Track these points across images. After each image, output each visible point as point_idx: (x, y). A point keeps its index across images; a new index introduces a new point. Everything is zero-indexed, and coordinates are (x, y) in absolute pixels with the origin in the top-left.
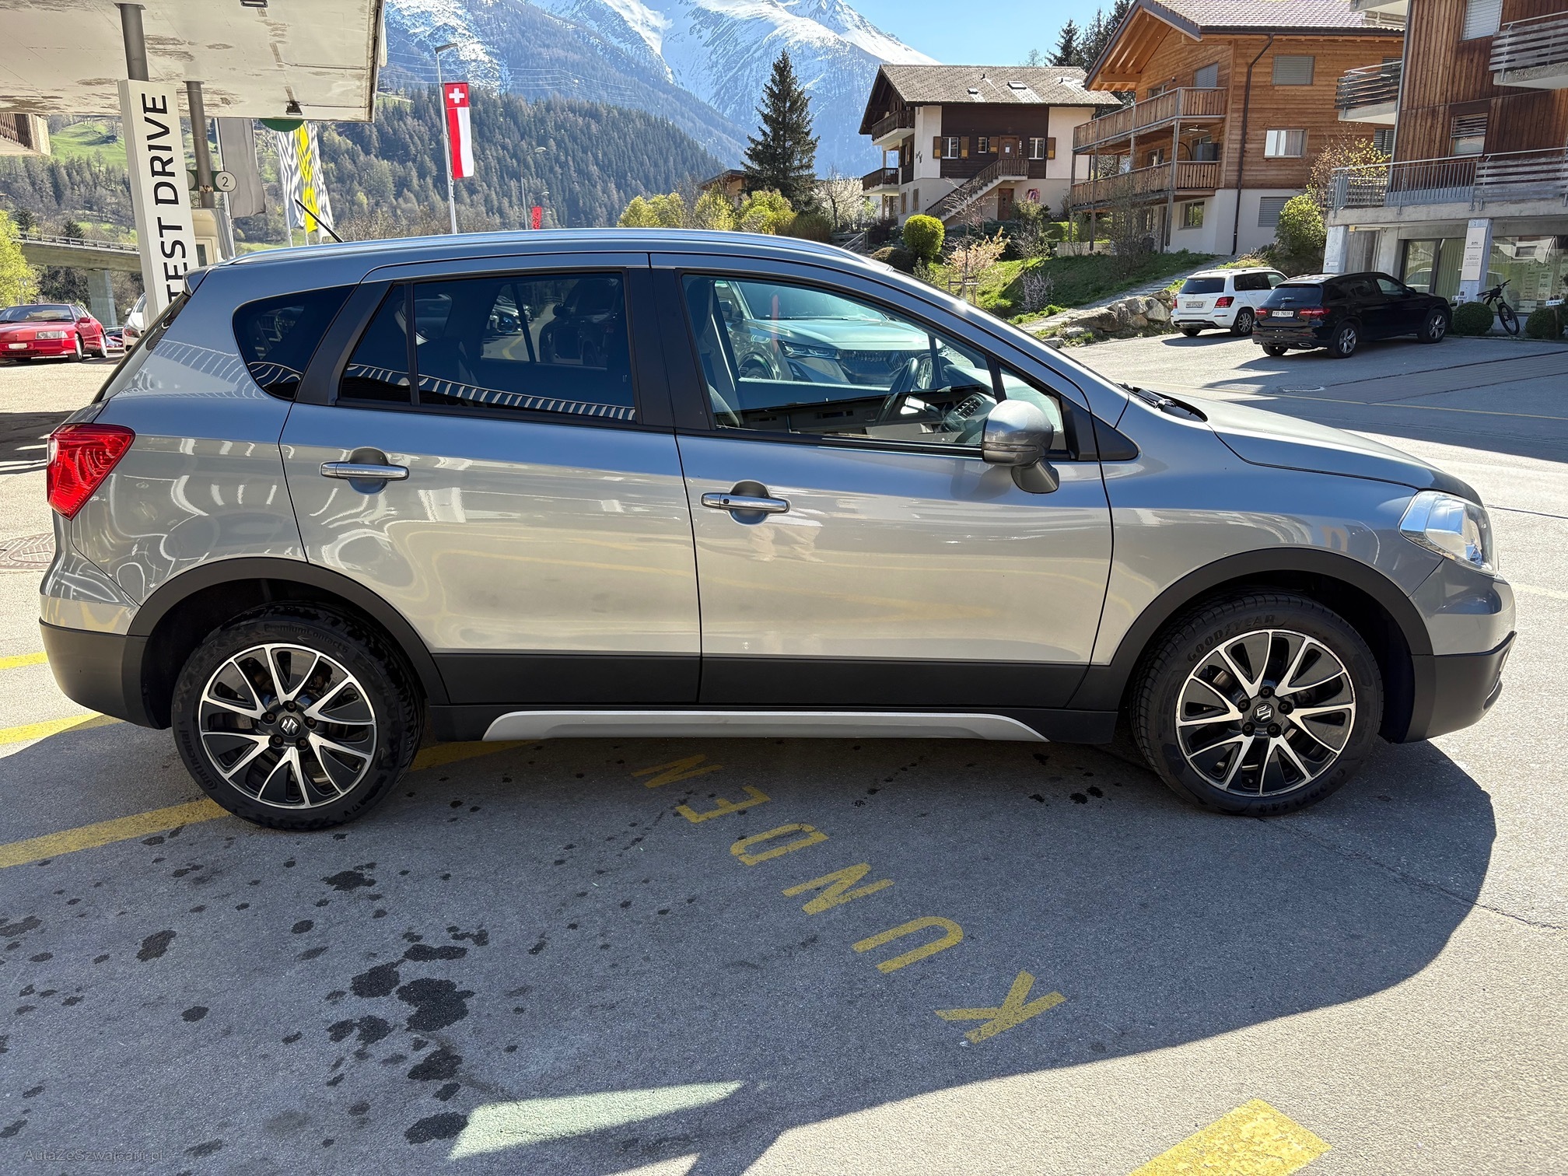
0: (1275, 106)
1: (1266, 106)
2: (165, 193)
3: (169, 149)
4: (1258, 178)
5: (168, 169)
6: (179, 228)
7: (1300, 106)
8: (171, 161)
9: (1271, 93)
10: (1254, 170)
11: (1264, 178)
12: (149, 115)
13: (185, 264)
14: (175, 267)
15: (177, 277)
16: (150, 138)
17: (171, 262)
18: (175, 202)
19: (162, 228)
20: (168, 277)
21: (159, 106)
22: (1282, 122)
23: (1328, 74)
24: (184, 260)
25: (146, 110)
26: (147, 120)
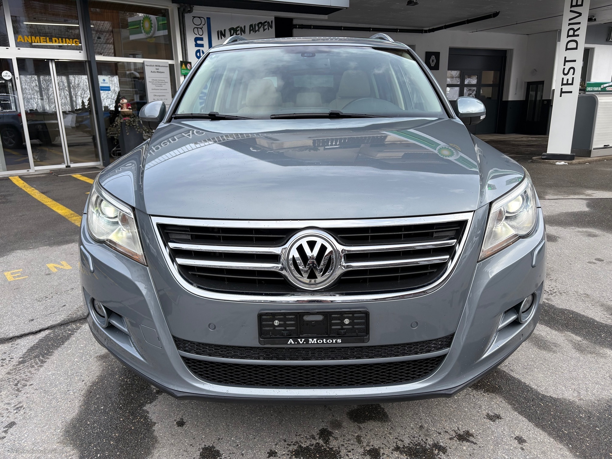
2: (572, 45)
3: (579, 23)
5: (576, 33)
6: (575, 61)
8: (579, 29)
12: (573, 9)
13: (573, 78)
14: (568, 80)
15: (567, 84)
16: (570, 20)
17: (566, 78)
18: (576, 48)
19: (566, 61)
20: (563, 84)
21: (580, 3)
24: (573, 76)
25: (572, 6)
26: (571, 11)
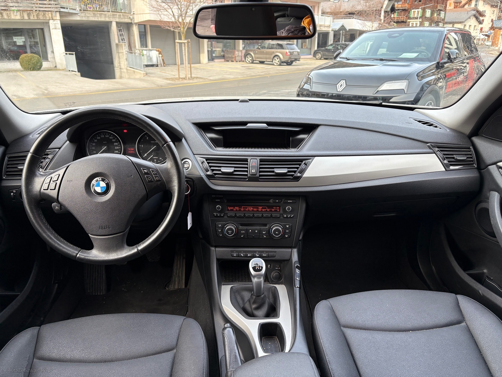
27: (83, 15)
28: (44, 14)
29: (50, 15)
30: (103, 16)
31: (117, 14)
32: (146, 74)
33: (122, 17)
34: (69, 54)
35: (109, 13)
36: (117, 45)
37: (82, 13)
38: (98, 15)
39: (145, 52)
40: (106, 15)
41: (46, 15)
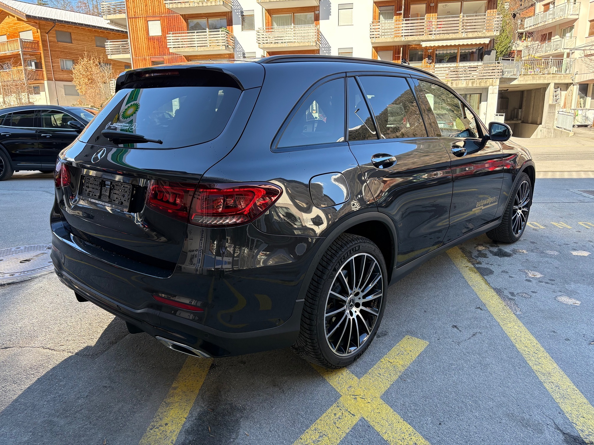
0: (60, 50)
1: (56, 49)
4: (60, 77)
7: (70, 51)
9: (57, 45)
10: (58, 74)
11: (62, 77)
22: (64, 56)
23: (77, 40)
27: (522, 79)
28: (486, 81)
29: (491, 82)
30: (542, 78)
31: (557, 76)
32: (574, 134)
33: (562, 78)
34: (500, 115)
35: (549, 75)
36: (551, 106)
37: (521, 77)
38: (537, 78)
39: (580, 112)
40: (545, 77)
41: (487, 82)
